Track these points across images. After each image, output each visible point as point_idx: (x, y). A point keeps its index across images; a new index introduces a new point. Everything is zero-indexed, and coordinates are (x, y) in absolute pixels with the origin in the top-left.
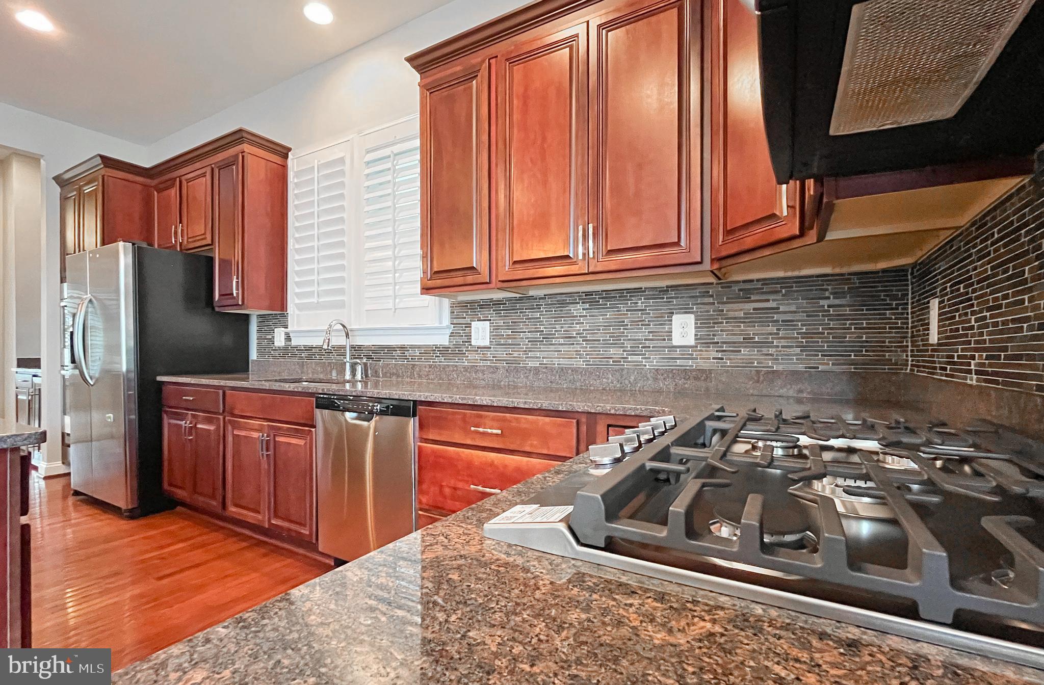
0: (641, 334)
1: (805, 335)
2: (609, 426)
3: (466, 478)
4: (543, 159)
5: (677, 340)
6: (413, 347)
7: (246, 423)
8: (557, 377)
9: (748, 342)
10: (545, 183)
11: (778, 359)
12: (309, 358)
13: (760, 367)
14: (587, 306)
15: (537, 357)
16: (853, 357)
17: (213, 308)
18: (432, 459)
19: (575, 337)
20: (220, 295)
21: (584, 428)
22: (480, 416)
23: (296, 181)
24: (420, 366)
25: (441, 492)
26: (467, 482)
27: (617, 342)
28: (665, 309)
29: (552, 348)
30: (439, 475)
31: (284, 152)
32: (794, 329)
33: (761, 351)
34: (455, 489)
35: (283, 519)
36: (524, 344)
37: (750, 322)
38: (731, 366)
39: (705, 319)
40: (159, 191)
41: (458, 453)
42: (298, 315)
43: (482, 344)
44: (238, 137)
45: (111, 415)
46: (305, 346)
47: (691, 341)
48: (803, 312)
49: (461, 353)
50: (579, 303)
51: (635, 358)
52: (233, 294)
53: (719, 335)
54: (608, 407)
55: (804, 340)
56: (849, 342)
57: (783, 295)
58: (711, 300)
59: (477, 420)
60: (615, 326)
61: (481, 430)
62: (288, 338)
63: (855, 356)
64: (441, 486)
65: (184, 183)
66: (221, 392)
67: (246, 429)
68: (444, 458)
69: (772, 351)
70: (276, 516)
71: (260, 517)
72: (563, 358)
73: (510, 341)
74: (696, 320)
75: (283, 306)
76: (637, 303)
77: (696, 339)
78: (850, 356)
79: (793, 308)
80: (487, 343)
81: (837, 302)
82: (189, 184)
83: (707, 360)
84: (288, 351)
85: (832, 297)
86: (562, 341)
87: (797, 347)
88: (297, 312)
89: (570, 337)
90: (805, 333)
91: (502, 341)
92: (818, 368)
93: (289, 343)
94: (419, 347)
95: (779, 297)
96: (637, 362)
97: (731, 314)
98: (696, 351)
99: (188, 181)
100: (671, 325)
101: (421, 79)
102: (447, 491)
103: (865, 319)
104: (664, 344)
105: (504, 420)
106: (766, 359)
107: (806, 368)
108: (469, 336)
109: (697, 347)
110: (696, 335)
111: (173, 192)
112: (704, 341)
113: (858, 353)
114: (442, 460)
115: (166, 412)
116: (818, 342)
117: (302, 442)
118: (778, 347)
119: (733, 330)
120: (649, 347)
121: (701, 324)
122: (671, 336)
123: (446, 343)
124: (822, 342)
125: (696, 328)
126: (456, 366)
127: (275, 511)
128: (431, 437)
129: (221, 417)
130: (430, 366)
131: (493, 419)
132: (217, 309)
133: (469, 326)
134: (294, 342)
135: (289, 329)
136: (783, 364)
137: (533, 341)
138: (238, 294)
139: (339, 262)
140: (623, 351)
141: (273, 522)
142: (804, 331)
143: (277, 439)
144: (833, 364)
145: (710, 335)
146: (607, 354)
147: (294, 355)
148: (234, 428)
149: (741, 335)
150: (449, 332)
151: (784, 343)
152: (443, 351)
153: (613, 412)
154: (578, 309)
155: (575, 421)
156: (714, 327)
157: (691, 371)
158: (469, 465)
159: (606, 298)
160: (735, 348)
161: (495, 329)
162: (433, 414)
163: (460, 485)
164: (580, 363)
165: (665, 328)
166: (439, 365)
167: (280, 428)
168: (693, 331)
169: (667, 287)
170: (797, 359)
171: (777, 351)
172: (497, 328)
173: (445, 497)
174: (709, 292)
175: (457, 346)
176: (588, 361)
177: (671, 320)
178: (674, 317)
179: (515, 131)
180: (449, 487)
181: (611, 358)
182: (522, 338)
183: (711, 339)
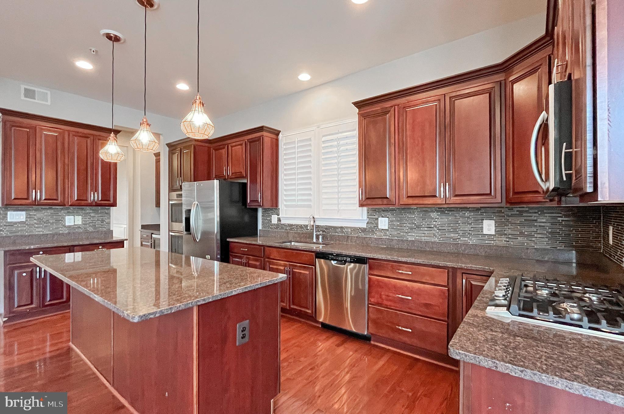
0: (468, 228)
1: (551, 233)
2: (463, 273)
3: (393, 292)
4: (423, 152)
5: (485, 232)
6: (347, 228)
7: (277, 262)
8: (424, 245)
9: (521, 235)
10: (424, 163)
11: (537, 243)
12: (291, 229)
13: (528, 246)
14: (439, 214)
15: (413, 236)
16: (574, 244)
17: (246, 206)
18: (376, 283)
19: (433, 228)
20: (250, 201)
21: (451, 274)
22: (401, 266)
23: (284, 147)
24: (351, 236)
25: (381, 297)
26: (394, 293)
27: (455, 231)
28: (480, 217)
29: (421, 232)
30: (380, 290)
31: (277, 133)
32: (545, 230)
33: (529, 239)
34: (388, 296)
35: (297, 306)
36: (406, 229)
37: (522, 226)
38: (513, 245)
39: (500, 223)
40: (216, 150)
41: (389, 281)
42: (285, 210)
43: (384, 228)
44: (261, 129)
45: (209, 256)
46: (288, 224)
47: (494, 233)
48: (549, 222)
49: (373, 231)
50: (435, 212)
51: (464, 239)
52: (258, 201)
53: (507, 230)
54: (463, 265)
55: (550, 235)
56: (572, 237)
57: (539, 214)
58: (503, 215)
59: (399, 268)
60: (453, 223)
61: (400, 271)
62: (279, 220)
63: (575, 243)
64: (381, 295)
65: (230, 147)
66: (263, 248)
67: (277, 265)
68: (382, 283)
69: (533, 239)
70: (293, 304)
71: (285, 305)
72: (426, 237)
73: (399, 228)
74: (495, 223)
75: (277, 205)
76: (465, 214)
77: (495, 232)
78: (573, 243)
79: (544, 220)
80: (387, 228)
81: (566, 219)
82: (233, 148)
83: (502, 241)
84: (279, 225)
85: (563, 216)
86: (426, 229)
87: (546, 238)
88: (285, 208)
89: (430, 227)
90: (550, 232)
91: (395, 227)
92: (557, 248)
93: (280, 222)
94: (351, 228)
95: (537, 215)
96: (465, 240)
97: (513, 222)
98: (496, 237)
99: (232, 147)
100: (483, 224)
101: (359, 111)
102: (384, 297)
103: (580, 227)
104: (479, 233)
105: (412, 268)
106: (530, 243)
107: (551, 248)
108: (377, 224)
109: (496, 235)
110: (495, 230)
111: (224, 151)
112: (499, 233)
113: (577, 242)
114: (381, 284)
115: (231, 255)
116: (557, 236)
117: (307, 273)
118: (537, 237)
119: (514, 229)
120: (472, 234)
121: (498, 225)
122: (483, 230)
123: (365, 227)
124: (559, 236)
125: (495, 227)
126: (371, 238)
127: (293, 302)
128: (375, 273)
129: (263, 259)
130: (357, 237)
131: (407, 267)
132: (248, 207)
133: (377, 219)
134: (283, 222)
135: (280, 216)
136: (539, 245)
137: (411, 228)
138: (260, 201)
139: (309, 187)
140: (458, 235)
141: (292, 306)
142: (550, 231)
143: (294, 270)
144: (564, 247)
145: (503, 230)
146: (449, 236)
147: (282, 228)
148: (270, 264)
149: (518, 231)
150: (366, 222)
151: (540, 236)
152: (364, 230)
153: (465, 268)
154: (434, 215)
155: (447, 270)
156: (505, 227)
157: (493, 246)
158: (395, 286)
159: (449, 211)
160: (515, 237)
161: (390, 222)
162: (376, 264)
163: (391, 294)
164: (436, 240)
165: (479, 226)
166: (362, 237)
167: (296, 266)
168: (494, 228)
169: (481, 207)
170: (546, 244)
171: (536, 239)
172: (392, 221)
173: (382, 299)
174: (501, 211)
175: (370, 228)
176: (439, 239)
177: (483, 223)
178: (484, 221)
179: (408, 139)
180: (385, 295)
181: (452, 238)
182: (405, 226)
183: (503, 232)
